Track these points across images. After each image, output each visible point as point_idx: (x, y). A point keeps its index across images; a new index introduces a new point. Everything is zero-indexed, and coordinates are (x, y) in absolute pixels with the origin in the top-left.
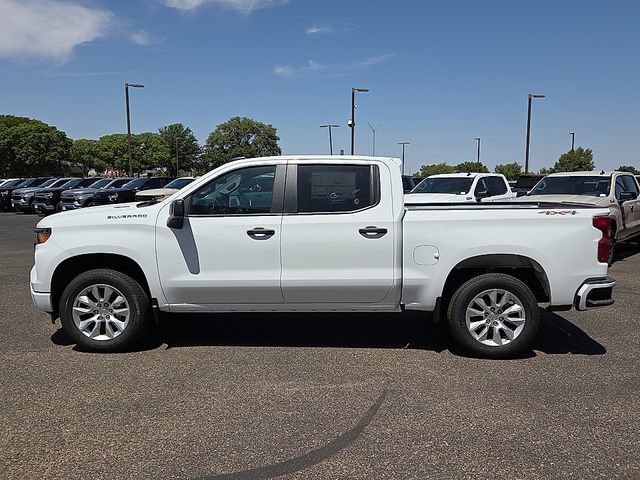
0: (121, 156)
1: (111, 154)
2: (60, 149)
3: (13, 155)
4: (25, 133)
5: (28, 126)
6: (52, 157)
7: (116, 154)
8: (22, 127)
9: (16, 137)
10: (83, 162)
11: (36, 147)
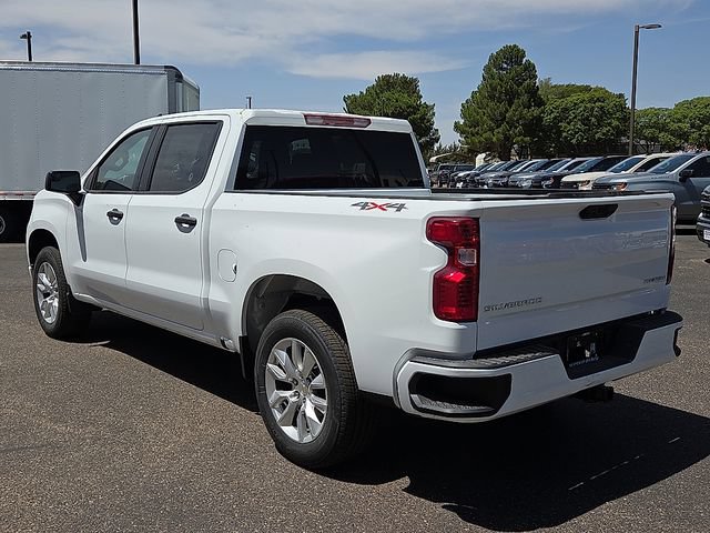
0: (699, 128)
1: (686, 126)
2: (615, 123)
3: (559, 133)
4: (575, 104)
5: (582, 96)
6: (604, 134)
7: (693, 126)
8: (574, 98)
9: (566, 110)
10: (646, 138)
11: (585, 121)
